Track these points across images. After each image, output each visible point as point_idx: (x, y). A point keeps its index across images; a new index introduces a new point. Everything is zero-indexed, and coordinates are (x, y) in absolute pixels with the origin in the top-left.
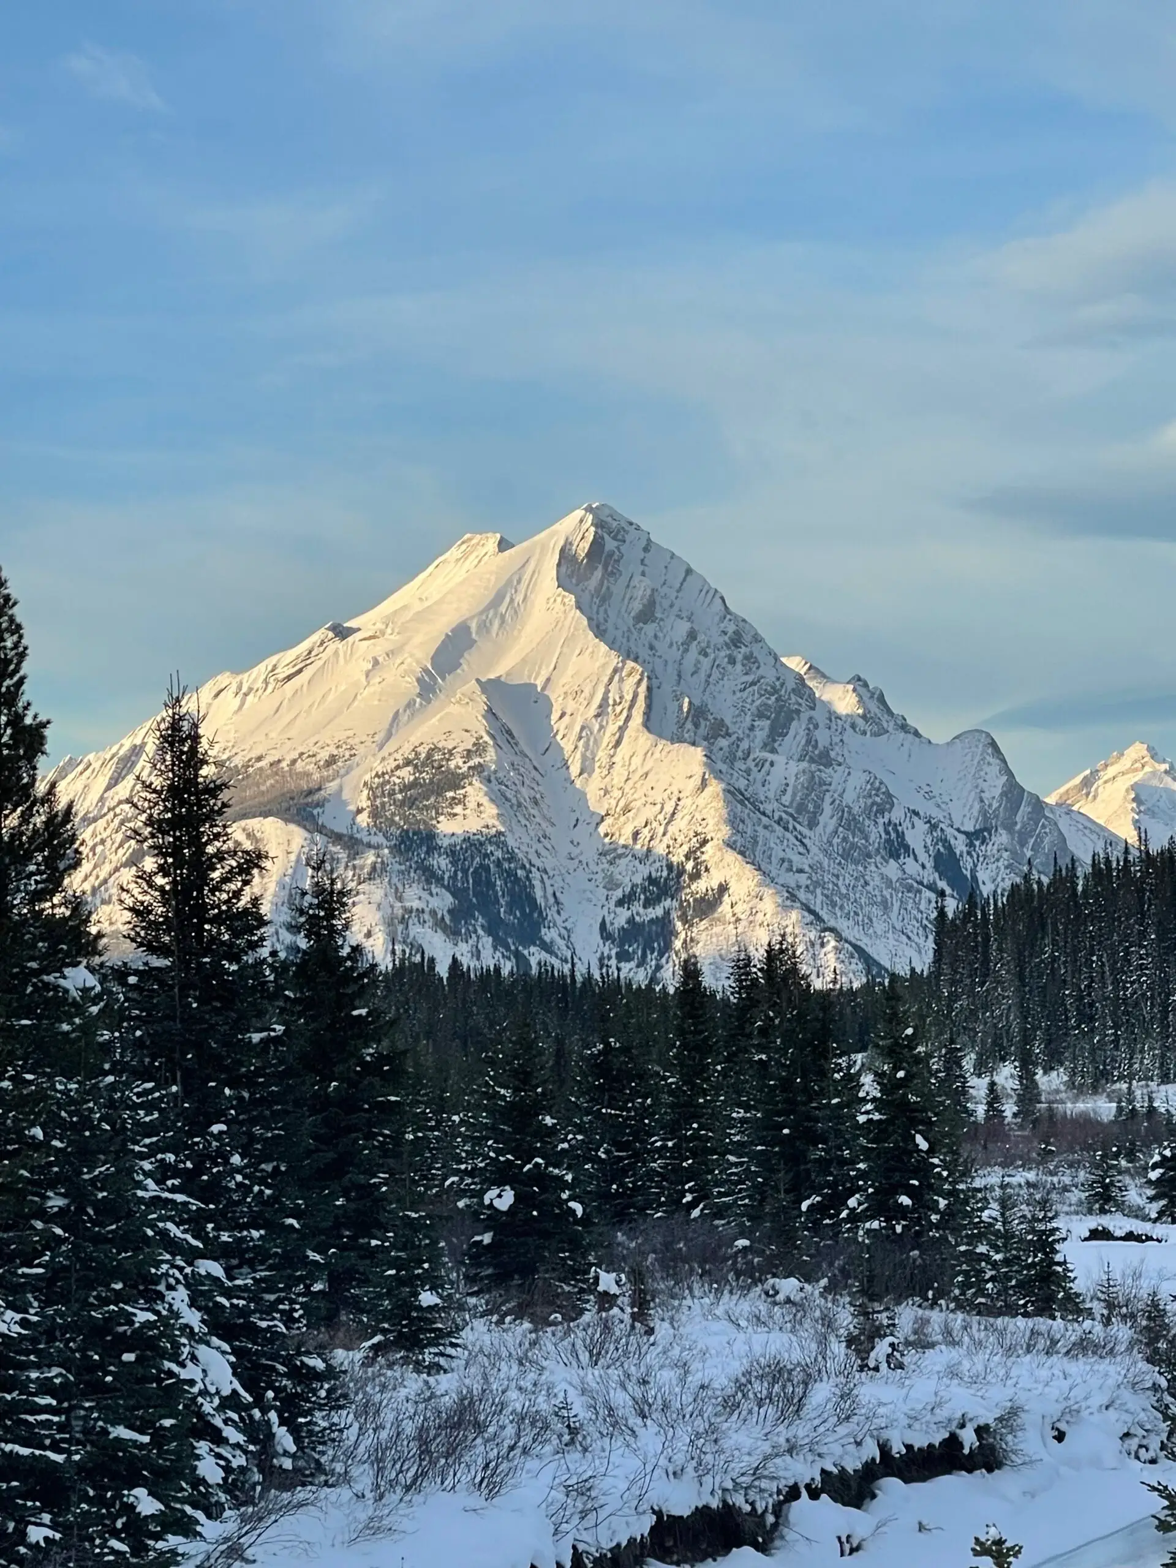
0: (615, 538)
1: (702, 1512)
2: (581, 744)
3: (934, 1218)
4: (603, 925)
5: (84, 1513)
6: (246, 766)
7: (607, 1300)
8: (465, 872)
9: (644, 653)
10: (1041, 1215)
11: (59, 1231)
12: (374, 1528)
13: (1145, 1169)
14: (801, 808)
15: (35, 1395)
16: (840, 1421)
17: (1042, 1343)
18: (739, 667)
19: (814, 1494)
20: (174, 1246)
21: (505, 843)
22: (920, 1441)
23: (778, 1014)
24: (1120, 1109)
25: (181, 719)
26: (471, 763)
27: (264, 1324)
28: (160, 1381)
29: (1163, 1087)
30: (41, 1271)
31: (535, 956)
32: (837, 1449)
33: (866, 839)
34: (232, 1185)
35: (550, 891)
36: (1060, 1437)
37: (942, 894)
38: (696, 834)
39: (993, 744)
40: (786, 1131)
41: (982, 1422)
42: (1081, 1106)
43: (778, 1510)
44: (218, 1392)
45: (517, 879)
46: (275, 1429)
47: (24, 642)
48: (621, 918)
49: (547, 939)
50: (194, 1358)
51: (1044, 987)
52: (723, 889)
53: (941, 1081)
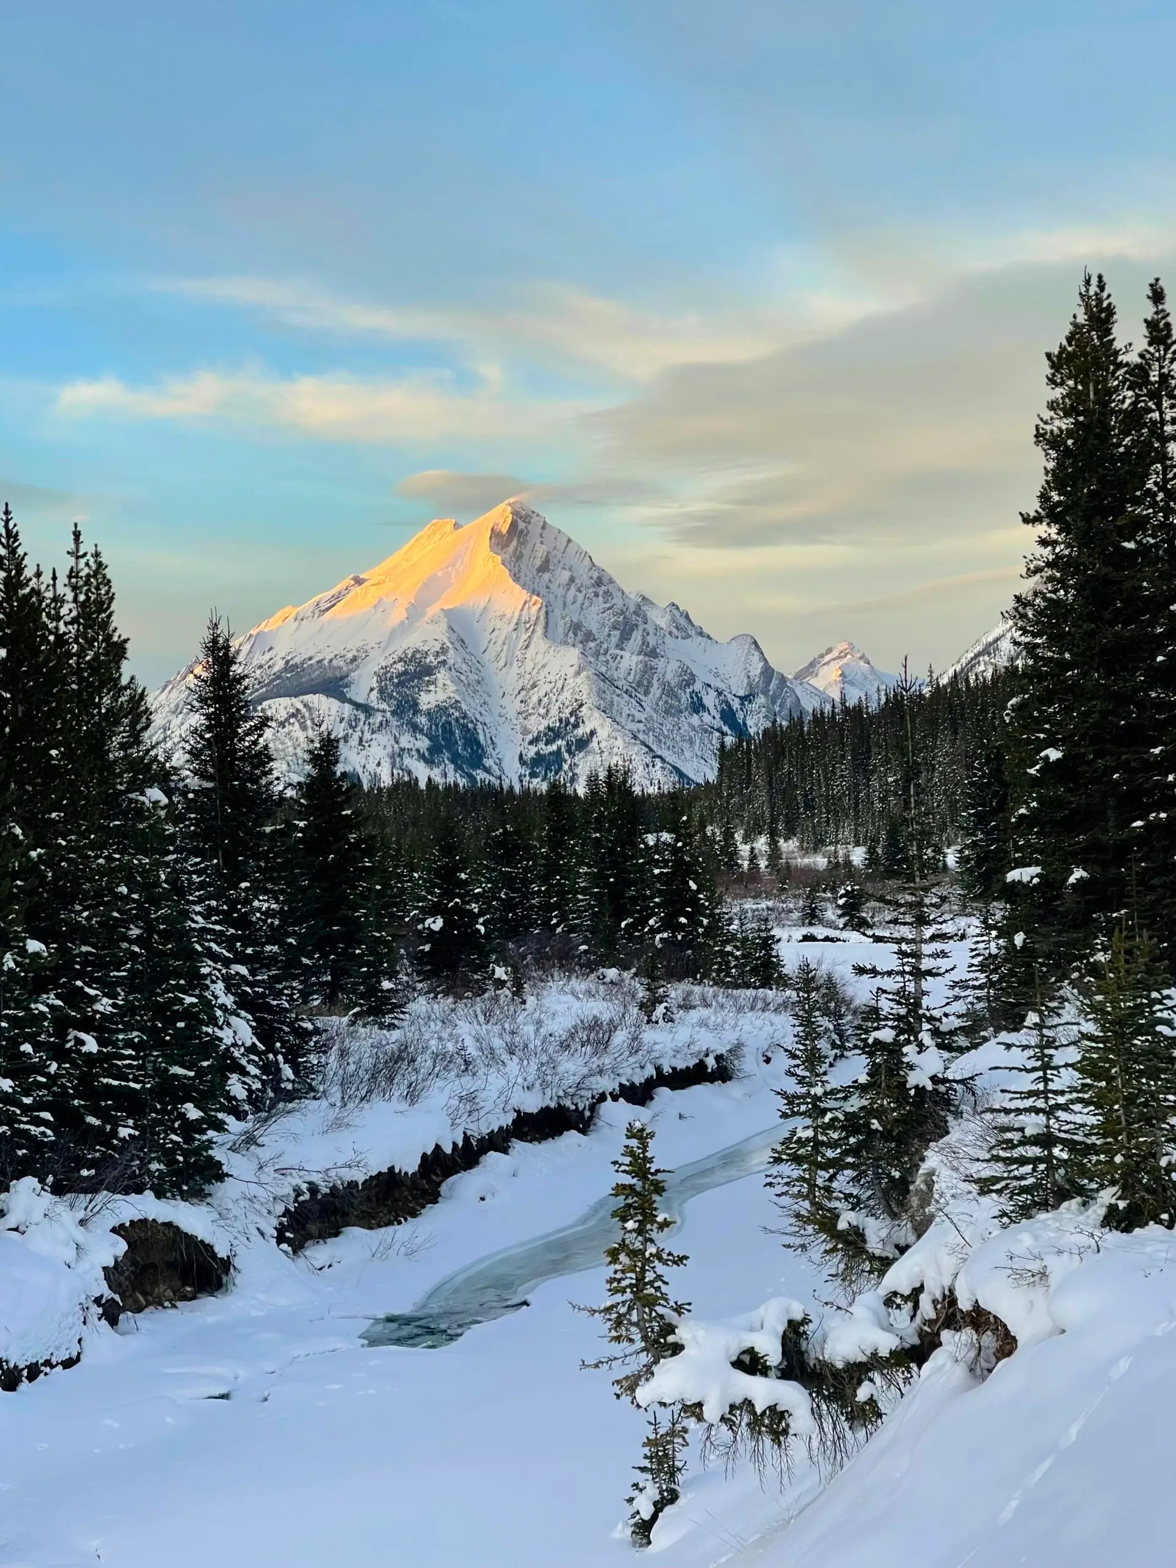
0: (524, 521)
1: (545, 1111)
2: (505, 647)
3: (701, 930)
4: (521, 756)
5: (153, 1119)
6: (303, 663)
7: (500, 984)
8: (437, 725)
9: (543, 591)
10: (763, 927)
11: (137, 949)
12: (338, 1124)
13: (835, 899)
14: (639, 684)
15: (122, 1048)
16: (631, 1054)
17: (760, 1005)
18: (601, 599)
19: (615, 1098)
20: (215, 957)
21: (460, 708)
22: (681, 1065)
23: (606, 809)
24: (830, 862)
25: (218, 636)
26: (439, 659)
27: (275, 1003)
28: (200, 1038)
29: (856, 849)
30: (125, 974)
31: (480, 775)
32: (629, 1071)
33: (679, 701)
34: (254, 919)
35: (488, 736)
36: (768, 1060)
37: (723, 734)
38: (576, 700)
39: (755, 643)
40: (612, 880)
41: (719, 1052)
42: (806, 861)
43: (593, 1108)
44: (243, 1044)
45: (469, 730)
46: (281, 1065)
47: (112, 590)
48: (531, 752)
49: (487, 765)
50: (229, 1025)
51: (785, 789)
52: (593, 733)
53: (722, 847)
